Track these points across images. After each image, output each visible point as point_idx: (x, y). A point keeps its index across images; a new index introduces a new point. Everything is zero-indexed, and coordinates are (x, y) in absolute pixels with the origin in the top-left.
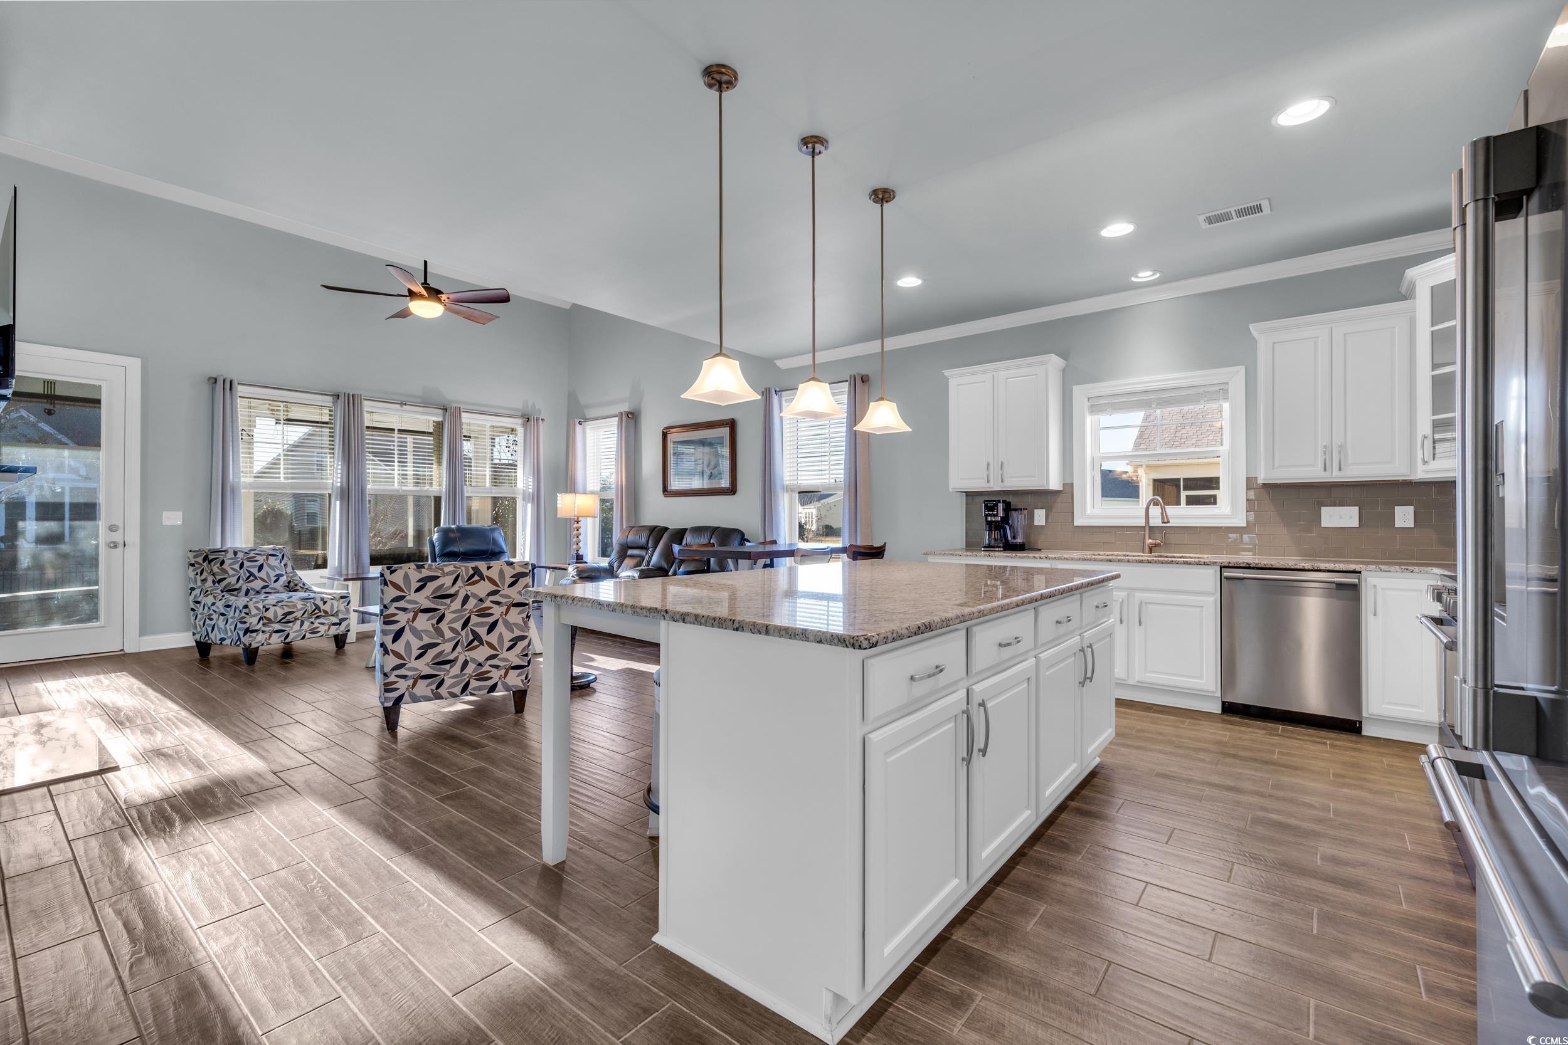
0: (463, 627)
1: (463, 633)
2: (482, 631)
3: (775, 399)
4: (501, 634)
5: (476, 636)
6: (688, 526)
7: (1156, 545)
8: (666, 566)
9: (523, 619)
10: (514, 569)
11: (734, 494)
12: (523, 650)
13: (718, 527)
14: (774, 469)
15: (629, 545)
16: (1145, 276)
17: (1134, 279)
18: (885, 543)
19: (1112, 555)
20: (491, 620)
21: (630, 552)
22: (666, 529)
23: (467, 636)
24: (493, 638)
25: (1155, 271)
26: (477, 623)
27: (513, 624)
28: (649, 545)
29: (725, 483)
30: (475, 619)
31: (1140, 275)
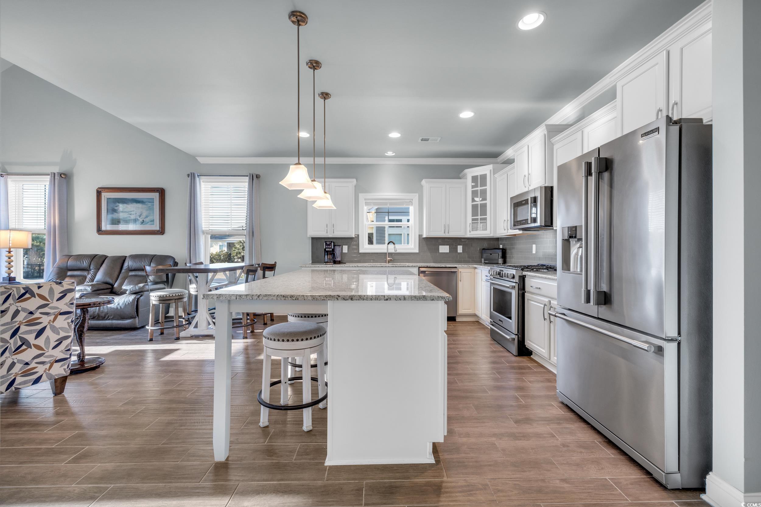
0: (12, 336)
1: (12, 341)
2: (30, 338)
3: (197, 179)
4: (48, 337)
5: (25, 342)
6: (127, 255)
7: (391, 260)
8: (111, 281)
9: (68, 323)
10: (63, 286)
11: (163, 234)
12: (67, 346)
13: (155, 255)
14: (197, 221)
15: (69, 268)
16: (390, 154)
17: (386, 154)
18: (275, 262)
19: (376, 264)
20: (39, 327)
21: (69, 273)
22: (106, 257)
23: (15, 342)
24: (41, 341)
25: (394, 152)
26: (26, 331)
27: (60, 328)
28: (91, 268)
29: (156, 227)
30: (23, 328)
31: (388, 153)
